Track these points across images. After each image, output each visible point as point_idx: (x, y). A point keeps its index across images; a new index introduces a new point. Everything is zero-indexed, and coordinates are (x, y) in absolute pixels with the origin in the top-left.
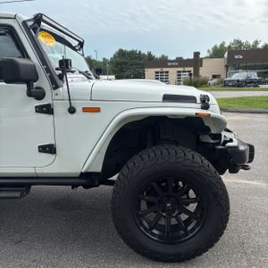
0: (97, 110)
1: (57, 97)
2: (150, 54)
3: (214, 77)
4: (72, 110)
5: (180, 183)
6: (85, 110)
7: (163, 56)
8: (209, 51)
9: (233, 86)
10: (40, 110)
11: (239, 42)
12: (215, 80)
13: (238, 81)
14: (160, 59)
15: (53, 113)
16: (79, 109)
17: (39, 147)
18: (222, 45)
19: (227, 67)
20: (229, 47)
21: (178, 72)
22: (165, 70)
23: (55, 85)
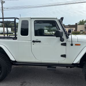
1: (68, 41)
6: (76, 45)
10: (62, 44)
12: (81, 32)
15: (66, 46)
17: (61, 55)
18: (83, 21)
19: (85, 28)
21: (69, 29)
23: (67, 38)
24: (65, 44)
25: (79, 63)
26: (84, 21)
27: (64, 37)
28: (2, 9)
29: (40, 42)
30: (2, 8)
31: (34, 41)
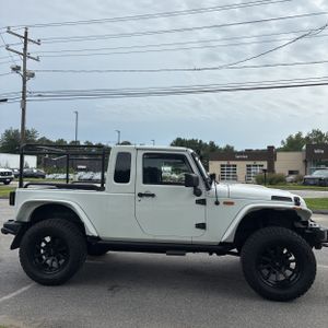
0: (232, 203)
1: (209, 195)
2: (212, 144)
3: (291, 173)
4: (217, 203)
5: (285, 251)
6: (225, 203)
7: (228, 146)
8: (283, 142)
9: (315, 185)
10: (198, 202)
11: (319, 133)
13: (320, 179)
14: (225, 150)
15: (205, 204)
16: (221, 203)
17: (196, 224)
18: (298, 136)
19: (305, 161)
20: (307, 138)
21: (248, 166)
22: (232, 163)
23: (208, 188)
24: (203, 202)
25: (232, 240)
26: (304, 136)
27: (202, 186)
28: (24, 97)
29: (153, 195)
30: (24, 92)
31: (140, 195)
